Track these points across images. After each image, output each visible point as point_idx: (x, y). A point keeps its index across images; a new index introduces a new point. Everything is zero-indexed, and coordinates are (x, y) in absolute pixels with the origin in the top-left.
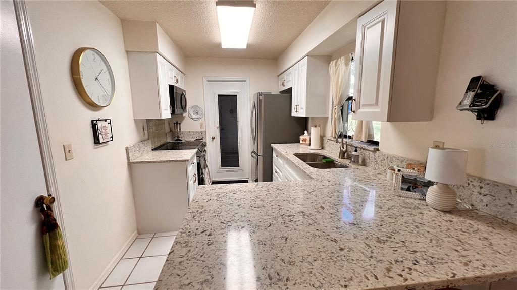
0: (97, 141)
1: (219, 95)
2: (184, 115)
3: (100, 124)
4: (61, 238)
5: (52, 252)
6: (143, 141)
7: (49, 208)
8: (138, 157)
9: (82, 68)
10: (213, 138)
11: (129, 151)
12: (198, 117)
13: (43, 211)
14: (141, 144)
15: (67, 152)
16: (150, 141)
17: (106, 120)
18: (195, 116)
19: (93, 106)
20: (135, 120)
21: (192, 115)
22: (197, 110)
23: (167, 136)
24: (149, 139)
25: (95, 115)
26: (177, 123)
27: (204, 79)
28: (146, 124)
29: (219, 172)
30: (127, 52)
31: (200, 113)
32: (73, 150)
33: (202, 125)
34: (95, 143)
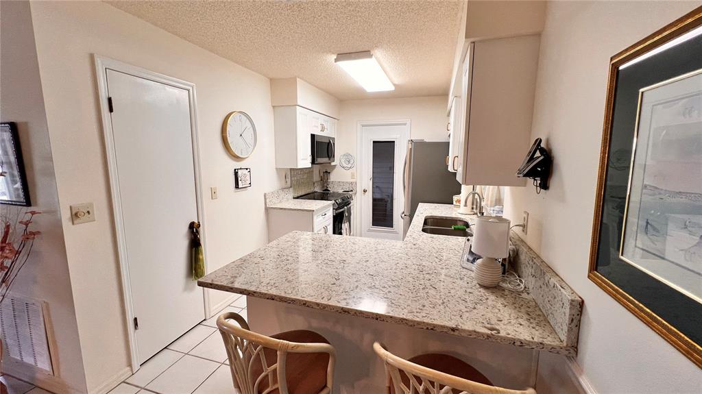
0: (237, 186)
1: (374, 142)
2: (333, 164)
3: (240, 172)
4: (202, 255)
5: (195, 262)
6: (283, 189)
7: (197, 232)
8: (275, 203)
9: (229, 128)
10: (365, 191)
11: (267, 197)
12: (349, 166)
13: (192, 232)
14: (280, 192)
15: (213, 193)
16: (291, 189)
17: (247, 169)
18: (346, 166)
19: (236, 158)
20: (276, 168)
21: (343, 163)
22: (348, 158)
23: (316, 185)
24: (291, 187)
25: (237, 165)
26: (326, 172)
27: (359, 124)
28: (289, 173)
29: (369, 230)
30: (274, 107)
31: (352, 162)
32: (218, 193)
33: (353, 176)
34: (236, 187)
